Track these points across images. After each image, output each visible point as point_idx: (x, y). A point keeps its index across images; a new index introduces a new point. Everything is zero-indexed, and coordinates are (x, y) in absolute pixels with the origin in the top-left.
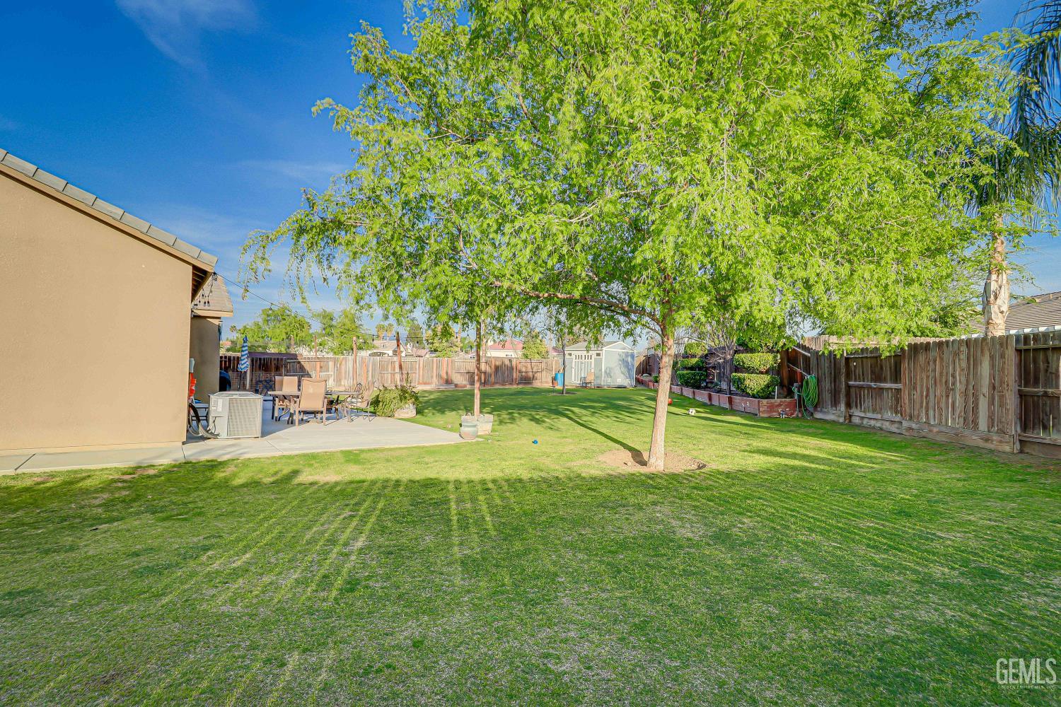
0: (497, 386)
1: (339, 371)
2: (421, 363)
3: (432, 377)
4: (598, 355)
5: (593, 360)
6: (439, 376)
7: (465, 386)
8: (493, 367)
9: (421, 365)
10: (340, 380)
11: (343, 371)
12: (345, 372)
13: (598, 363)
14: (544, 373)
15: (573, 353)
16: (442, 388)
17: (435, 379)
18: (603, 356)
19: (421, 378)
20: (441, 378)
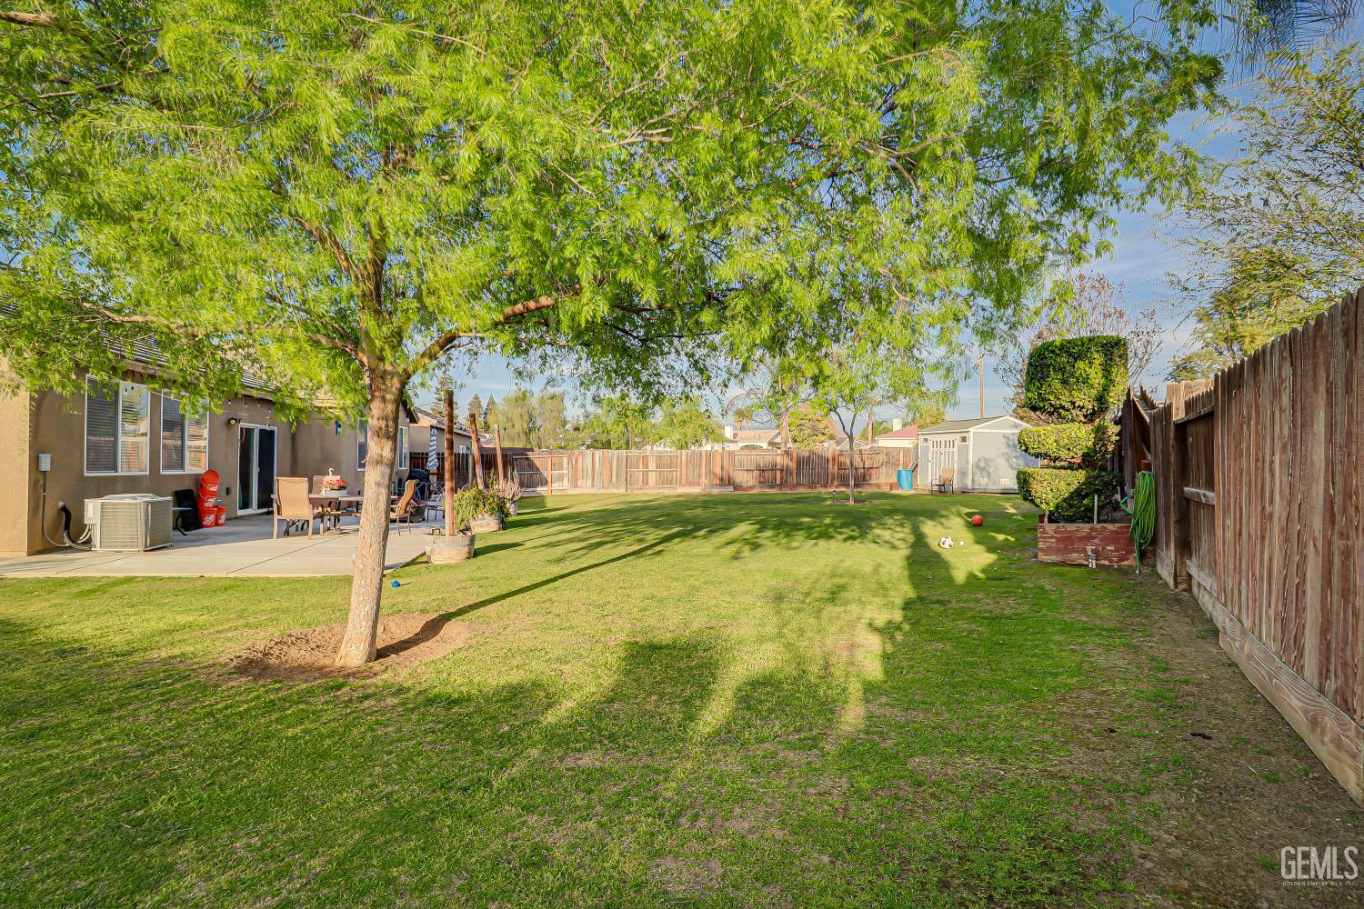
0: (802, 490)
1: (575, 468)
2: (684, 457)
3: (700, 476)
4: (964, 439)
5: (956, 449)
6: (710, 472)
7: (752, 488)
8: (795, 459)
9: (684, 461)
10: (576, 480)
11: (580, 467)
12: (583, 470)
13: (964, 453)
14: (883, 469)
15: (929, 437)
16: (716, 491)
17: (703, 480)
18: (970, 442)
19: (684, 477)
20: (715, 475)
